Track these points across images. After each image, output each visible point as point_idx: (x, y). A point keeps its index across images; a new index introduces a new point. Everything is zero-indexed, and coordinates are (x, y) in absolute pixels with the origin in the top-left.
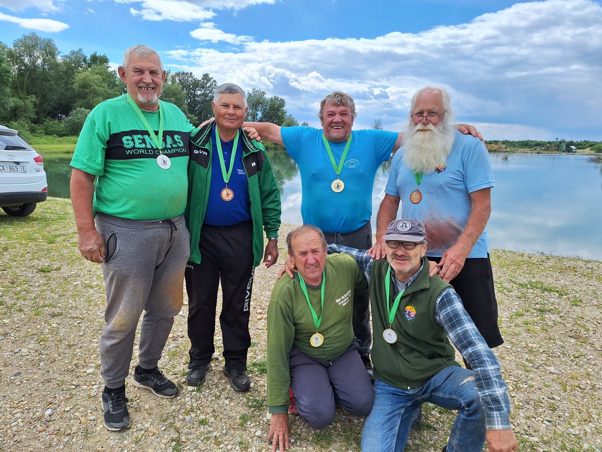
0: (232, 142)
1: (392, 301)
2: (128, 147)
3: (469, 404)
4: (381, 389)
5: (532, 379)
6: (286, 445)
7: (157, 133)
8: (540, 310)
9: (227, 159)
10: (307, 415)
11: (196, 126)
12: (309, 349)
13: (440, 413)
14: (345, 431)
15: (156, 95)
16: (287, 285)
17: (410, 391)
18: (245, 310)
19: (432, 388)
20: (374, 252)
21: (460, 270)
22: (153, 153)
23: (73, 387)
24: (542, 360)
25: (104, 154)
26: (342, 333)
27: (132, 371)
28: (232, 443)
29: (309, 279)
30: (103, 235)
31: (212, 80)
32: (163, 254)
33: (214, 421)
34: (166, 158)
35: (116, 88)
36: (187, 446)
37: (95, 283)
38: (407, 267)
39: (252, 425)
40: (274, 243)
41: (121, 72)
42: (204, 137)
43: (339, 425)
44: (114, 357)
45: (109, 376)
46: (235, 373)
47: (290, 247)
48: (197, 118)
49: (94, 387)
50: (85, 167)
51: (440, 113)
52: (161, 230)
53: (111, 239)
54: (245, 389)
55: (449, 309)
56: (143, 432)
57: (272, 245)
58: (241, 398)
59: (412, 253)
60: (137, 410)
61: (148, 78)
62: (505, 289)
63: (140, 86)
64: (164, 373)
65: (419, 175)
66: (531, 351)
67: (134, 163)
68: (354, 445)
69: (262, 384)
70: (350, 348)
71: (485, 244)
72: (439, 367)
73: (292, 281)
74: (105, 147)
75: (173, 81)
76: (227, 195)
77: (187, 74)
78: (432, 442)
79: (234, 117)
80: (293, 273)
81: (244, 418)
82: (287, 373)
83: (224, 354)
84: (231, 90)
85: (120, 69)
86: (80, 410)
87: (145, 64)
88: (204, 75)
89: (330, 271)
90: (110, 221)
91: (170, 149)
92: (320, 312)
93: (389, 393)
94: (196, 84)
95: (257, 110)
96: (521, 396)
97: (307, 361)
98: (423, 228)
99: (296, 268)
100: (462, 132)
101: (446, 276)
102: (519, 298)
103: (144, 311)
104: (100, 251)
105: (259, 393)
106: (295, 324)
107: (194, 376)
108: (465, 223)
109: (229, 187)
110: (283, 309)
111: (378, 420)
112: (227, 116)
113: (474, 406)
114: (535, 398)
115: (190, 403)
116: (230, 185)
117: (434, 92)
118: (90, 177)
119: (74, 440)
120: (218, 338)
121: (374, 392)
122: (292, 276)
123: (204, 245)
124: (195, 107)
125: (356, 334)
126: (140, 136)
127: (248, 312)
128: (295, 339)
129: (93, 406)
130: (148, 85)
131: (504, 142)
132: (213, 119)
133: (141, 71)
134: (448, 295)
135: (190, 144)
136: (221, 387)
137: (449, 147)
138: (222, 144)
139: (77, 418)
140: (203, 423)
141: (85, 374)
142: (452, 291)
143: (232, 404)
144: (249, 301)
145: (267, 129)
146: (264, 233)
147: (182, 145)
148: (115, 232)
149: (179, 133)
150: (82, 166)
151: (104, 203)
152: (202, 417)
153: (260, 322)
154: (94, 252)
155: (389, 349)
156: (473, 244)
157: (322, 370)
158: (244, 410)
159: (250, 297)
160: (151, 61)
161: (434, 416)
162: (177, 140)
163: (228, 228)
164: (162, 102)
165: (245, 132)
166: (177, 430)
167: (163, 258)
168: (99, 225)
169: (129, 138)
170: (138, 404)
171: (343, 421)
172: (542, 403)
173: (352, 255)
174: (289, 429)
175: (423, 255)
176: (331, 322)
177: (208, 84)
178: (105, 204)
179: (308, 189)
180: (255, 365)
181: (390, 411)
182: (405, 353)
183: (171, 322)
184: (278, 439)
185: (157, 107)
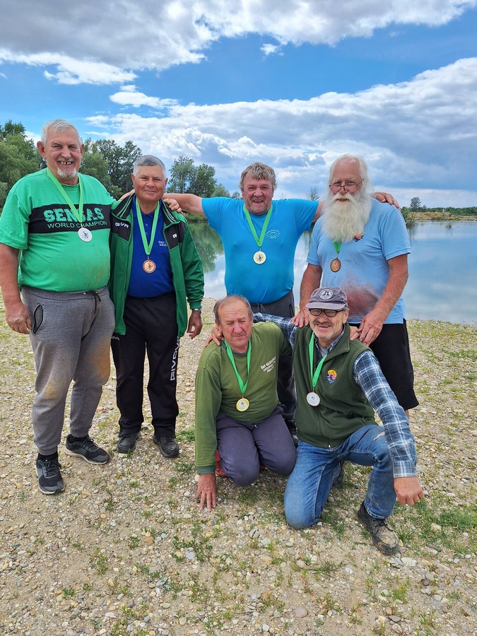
0: (153, 214)
1: (315, 366)
2: (49, 220)
3: (381, 457)
4: (303, 449)
5: (454, 442)
6: (213, 503)
7: (77, 206)
8: (469, 378)
9: (148, 231)
10: (233, 473)
11: (117, 198)
12: (235, 413)
13: (362, 473)
14: (270, 490)
15: (75, 169)
16: (215, 352)
17: (330, 449)
18: (171, 380)
19: (350, 445)
20: (297, 320)
21: (378, 334)
22: (75, 227)
23: (7, 456)
24: (466, 424)
25: (27, 228)
26: (266, 398)
27: (64, 441)
28: (162, 502)
29: (237, 347)
30: (30, 308)
31: (136, 148)
32: (89, 325)
33: (145, 484)
34: (87, 231)
35: (33, 159)
36: (119, 506)
37: (22, 360)
38: (329, 334)
39: (181, 487)
40: (198, 314)
41: (40, 146)
42: (124, 209)
43: (264, 485)
44: (46, 424)
45: (42, 443)
46: (164, 440)
47: (217, 316)
48: (120, 189)
49: (28, 456)
50: (9, 241)
51: (358, 182)
52: (85, 301)
53: (38, 311)
54: (174, 455)
55: (366, 370)
56: (76, 495)
57: (195, 315)
58: (170, 463)
59: (334, 320)
60: (71, 475)
61: (66, 153)
62: (436, 358)
63: (58, 160)
64: (95, 441)
65: (338, 244)
66: (456, 416)
67: (57, 237)
68: (278, 503)
69: (190, 451)
70: (275, 412)
71: (401, 310)
72: (357, 426)
73: (219, 348)
74: (28, 222)
75: (95, 150)
76: (149, 267)
77: (109, 142)
78: (353, 499)
79: (154, 190)
80: (220, 340)
81: (173, 481)
82: (215, 436)
83: (153, 423)
84: (150, 162)
85: (39, 144)
86: (16, 476)
87: (63, 139)
88: (128, 143)
89: (256, 339)
90: (35, 293)
91: (91, 222)
92: (247, 378)
93: (311, 452)
94: (119, 153)
95: (185, 180)
96: (442, 457)
97: (233, 424)
98: (344, 295)
99: (222, 336)
100: (380, 200)
101: (366, 340)
102: (449, 366)
103: (73, 381)
104: (26, 322)
105: (188, 458)
106: (222, 390)
107: (124, 443)
108: (382, 290)
109: (151, 259)
110: (211, 375)
111: (300, 476)
112: (146, 188)
113: (386, 458)
114: (456, 458)
115: (121, 468)
116: (153, 257)
117: (351, 162)
118: (15, 251)
119: (11, 503)
120: (147, 410)
121: (296, 452)
122: (219, 344)
123: (129, 317)
124: (118, 178)
125: (280, 400)
126: (61, 210)
127: (175, 382)
128: (222, 404)
129: (28, 473)
130: (67, 159)
131: (448, 210)
132: (133, 191)
133: (59, 146)
134: (366, 357)
135: (111, 216)
136: (151, 454)
137: (367, 216)
138: (142, 216)
139: (12, 484)
140: (133, 485)
141: (18, 445)
142: (370, 354)
143: (162, 469)
144: (176, 371)
145: (188, 201)
146: (188, 304)
147: (102, 217)
148: (41, 303)
149: (99, 206)
150: (7, 241)
151: (28, 275)
152: (133, 480)
153: (188, 394)
154: (20, 323)
155: (311, 411)
156: (391, 309)
157: (246, 433)
158: (173, 474)
159: (176, 367)
160: (69, 135)
161: (356, 476)
162: (97, 213)
163: (152, 299)
164: (82, 175)
165: (166, 203)
166: (109, 492)
167: (88, 328)
168: (25, 297)
169: (50, 212)
170: (70, 470)
171: (268, 482)
172: (462, 463)
173: (276, 324)
174: (217, 490)
175: (345, 322)
176: (256, 388)
177: (132, 153)
178: (30, 277)
179: (231, 260)
180: (183, 433)
181: (310, 469)
182: (325, 414)
183: (100, 391)
184: (206, 499)
185: (76, 181)
